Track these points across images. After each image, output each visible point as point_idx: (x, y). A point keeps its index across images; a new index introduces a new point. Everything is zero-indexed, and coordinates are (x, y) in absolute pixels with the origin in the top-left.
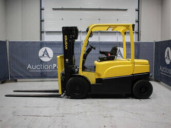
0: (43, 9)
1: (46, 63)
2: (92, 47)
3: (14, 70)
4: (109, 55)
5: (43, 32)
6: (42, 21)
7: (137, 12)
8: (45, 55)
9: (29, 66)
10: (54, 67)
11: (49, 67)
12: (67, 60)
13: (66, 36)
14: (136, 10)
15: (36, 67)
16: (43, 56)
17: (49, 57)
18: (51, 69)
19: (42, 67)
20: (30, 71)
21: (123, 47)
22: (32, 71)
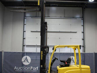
0: (25, 32)
1: (26, 66)
2: (56, 58)
3: (6, 70)
4: (66, 63)
5: (25, 46)
6: (24, 39)
7: (83, 33)
8: (26, 61)
9: (15, 68)
10: (31, 68)
11: (28, 69)
12: (42, 66)
13: (42, 52)
14: (82, 33)
15: (20, 68)
16: (25, 61)
17: (28, 62)
18: (29, 70)
19: (24, 68)
20: (16, 71)
21: (74, 56)
22: (17, 71)
